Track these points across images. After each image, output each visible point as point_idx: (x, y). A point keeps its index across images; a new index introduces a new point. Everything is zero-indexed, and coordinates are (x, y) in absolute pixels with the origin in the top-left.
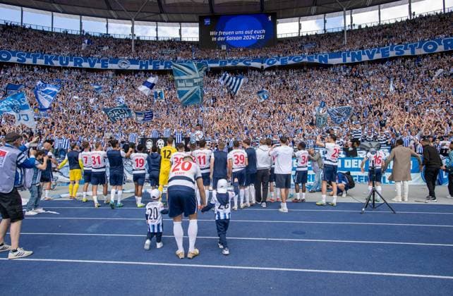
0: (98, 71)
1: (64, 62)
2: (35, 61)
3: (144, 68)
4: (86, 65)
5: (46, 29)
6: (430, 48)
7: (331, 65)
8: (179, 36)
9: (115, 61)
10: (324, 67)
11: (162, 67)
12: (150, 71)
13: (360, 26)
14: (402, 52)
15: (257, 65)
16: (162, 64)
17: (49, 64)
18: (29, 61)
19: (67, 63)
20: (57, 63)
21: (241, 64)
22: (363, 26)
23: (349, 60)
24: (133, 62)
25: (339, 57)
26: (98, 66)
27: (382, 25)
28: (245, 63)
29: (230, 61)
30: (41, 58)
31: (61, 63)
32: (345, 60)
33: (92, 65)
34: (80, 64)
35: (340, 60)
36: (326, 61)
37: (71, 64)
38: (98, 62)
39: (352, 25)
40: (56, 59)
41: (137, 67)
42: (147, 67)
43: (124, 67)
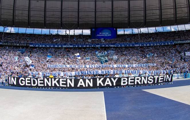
0: (60, 48)
1: (50, 46)
2: (42, 46)
3: (74, 47)
4: (56, 46)
5: (40, 34)
6: (161, 44)
7: (136, 47)
8: (82, 33)
9: (65, 44)
10: (133, 48)
11: (80, 46)
12: (76, 48)
13: (143, 33)
14: (154, 45)
15: (112, 46)
16: (80, 45)
17: (46, 47)
18: (41, 46)
19: (51, 46)
20: (48, 46)
21: (107, 46)
22: (144, 33)
23: (141, 45)
24: (71, 45)
25: (138, 44)
26: (60, 46)
27: (149, 33)
28: (108, 45)
29: (103, 44)
30: (44, 45)
31: (49, 46)
32: (139, 45)
33: (58, 46)
34: (54, 46)
35: (138, 45)
36: (134, 45)
37: (52, 46)
38: (60, 45)
39: (140, 32)
40: (48, 45)
41: (72, 46)
42: (75, 46)
43: (68, 46)
